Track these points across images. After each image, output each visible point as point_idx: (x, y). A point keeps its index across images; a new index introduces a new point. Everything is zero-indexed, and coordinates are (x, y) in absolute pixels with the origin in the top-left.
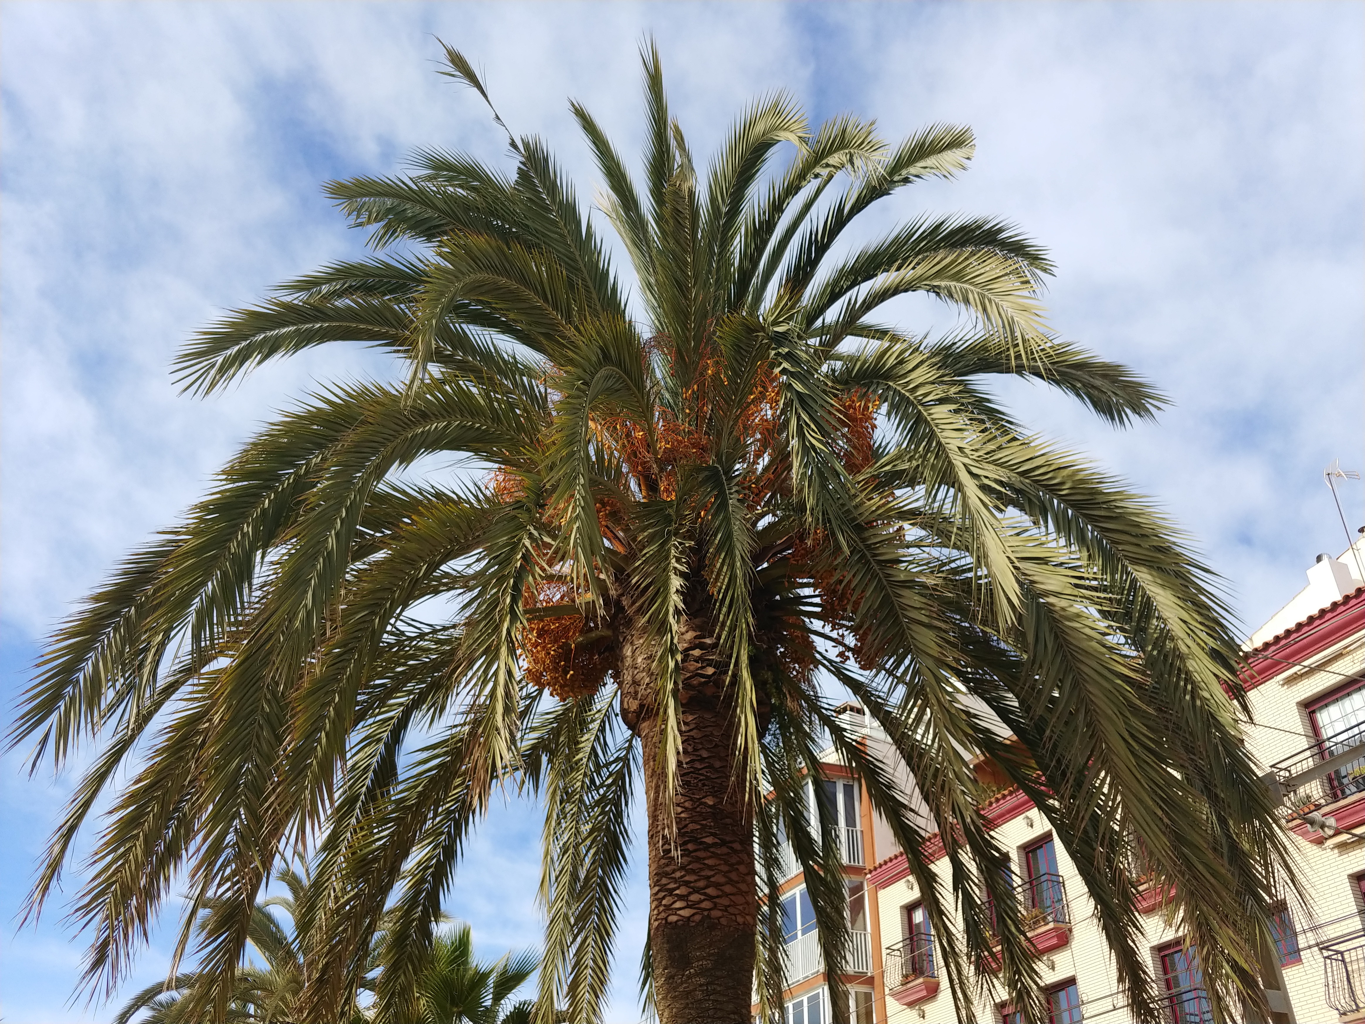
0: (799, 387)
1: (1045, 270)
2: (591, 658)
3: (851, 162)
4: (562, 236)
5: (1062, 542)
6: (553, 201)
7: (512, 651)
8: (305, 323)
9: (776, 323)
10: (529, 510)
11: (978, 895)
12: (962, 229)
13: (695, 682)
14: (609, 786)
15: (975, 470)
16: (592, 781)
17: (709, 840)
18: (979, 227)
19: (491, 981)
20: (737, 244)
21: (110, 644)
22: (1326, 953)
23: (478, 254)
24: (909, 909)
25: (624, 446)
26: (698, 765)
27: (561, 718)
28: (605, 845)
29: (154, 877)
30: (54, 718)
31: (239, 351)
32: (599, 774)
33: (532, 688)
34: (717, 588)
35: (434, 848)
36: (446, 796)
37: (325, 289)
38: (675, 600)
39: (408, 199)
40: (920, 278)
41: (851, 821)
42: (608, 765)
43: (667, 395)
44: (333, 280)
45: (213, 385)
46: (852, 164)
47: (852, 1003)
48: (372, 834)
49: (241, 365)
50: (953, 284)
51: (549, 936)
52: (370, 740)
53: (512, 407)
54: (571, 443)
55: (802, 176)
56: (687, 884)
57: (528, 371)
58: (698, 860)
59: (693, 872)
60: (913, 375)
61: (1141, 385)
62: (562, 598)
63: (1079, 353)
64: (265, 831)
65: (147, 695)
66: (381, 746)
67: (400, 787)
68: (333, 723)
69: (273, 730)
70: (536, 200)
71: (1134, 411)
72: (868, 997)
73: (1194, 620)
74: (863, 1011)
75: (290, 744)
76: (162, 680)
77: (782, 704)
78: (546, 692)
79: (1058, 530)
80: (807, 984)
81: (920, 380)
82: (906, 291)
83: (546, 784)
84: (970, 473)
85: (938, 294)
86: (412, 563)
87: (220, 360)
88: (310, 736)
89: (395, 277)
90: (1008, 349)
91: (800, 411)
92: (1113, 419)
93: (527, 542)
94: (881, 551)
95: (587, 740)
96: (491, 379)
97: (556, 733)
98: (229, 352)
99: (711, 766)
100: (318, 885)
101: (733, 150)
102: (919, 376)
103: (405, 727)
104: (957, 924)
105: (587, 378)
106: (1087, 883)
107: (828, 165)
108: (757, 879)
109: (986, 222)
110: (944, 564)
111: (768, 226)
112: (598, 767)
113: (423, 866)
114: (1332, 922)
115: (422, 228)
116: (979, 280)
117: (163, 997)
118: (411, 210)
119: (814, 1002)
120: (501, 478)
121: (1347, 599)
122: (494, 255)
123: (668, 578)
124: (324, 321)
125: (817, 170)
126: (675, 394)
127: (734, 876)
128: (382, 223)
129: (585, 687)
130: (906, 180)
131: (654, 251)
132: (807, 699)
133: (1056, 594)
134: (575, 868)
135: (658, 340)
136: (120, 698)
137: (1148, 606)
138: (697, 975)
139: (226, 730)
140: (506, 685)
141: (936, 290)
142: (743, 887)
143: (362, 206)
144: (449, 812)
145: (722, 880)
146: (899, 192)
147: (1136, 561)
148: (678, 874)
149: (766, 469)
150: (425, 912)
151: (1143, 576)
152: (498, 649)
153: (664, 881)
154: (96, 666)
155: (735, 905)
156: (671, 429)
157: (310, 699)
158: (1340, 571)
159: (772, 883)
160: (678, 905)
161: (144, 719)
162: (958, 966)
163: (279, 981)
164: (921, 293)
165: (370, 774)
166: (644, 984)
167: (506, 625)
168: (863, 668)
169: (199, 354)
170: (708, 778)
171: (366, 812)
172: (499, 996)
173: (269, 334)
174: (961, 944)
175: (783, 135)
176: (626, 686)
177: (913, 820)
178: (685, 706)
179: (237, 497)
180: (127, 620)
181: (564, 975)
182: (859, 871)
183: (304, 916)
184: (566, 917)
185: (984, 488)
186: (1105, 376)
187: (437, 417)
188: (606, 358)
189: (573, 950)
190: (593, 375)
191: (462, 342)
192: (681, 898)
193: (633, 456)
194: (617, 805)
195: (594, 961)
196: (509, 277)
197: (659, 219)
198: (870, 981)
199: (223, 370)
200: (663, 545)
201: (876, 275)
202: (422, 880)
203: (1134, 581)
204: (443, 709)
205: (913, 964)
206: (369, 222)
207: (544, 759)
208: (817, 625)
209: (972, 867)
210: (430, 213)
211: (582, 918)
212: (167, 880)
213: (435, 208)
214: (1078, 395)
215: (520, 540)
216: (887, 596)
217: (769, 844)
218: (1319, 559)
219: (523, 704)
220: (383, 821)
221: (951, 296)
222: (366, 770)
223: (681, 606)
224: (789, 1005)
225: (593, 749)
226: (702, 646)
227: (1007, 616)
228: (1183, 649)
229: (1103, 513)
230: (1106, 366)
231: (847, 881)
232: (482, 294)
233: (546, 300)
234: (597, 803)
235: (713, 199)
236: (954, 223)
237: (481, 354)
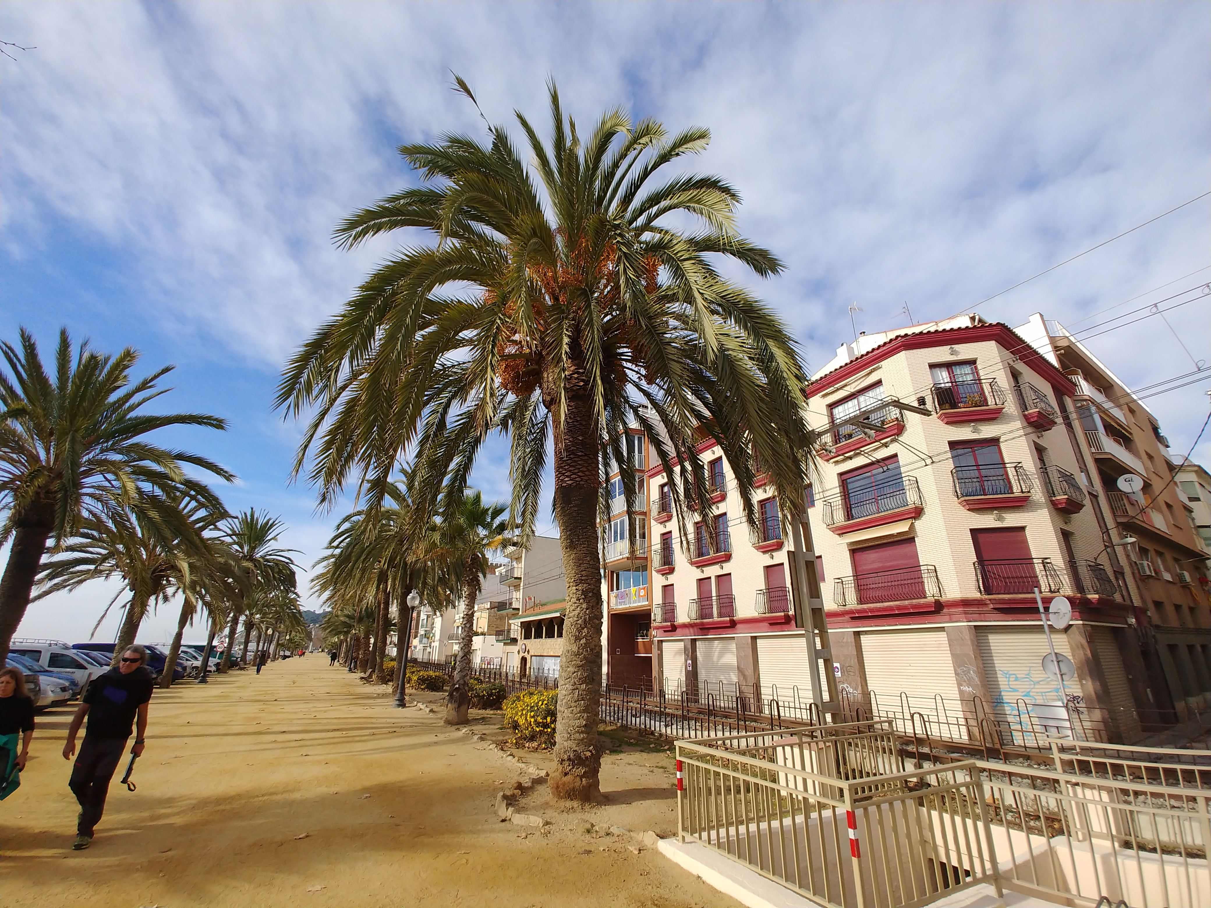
0: (624, 249)
1: (737, 201)
2: (529, 378)
3: (651, 141)
4: (514, 176)
5: (737, 328)
6: (510, 159)
7: (493, 370)
8: (393, 217)
9: (615, 220)
10: (499, 306)
11: (690, 478)
12: (702, 180)
13: (575, 388)
14: (538, 433)
15: (701, 291)
16: (531, 431)
17: (580, 454)
18: (709, 179)
19: (490, 512)
20: (597, 184)
21: (314, 366)
22: (825, 503)
23: (473, 183)
24: (662, 486)
25: (543, 280)
26: (575, 423)
27: (517, 404)
28: (536, 457)
29: (343, 467)
30: (292, 398)
31: (362, 229)
32: (533, 428)
33: (504, 391)
34: (585, 346)
35: (464, 457)
36: (468, 436)
37: (402, 202)
38: (565, 348)
39: (439, 156)
40: (681, 203)
41: (640, 452)
42: (537, 424)
43: (563, 256)
44: (406, 197)
45: (351, 245)
46: (651, 142)
47: (637, 523)
48: (437, 451)
49: (364, 236)
50: (696, 205)
51: (513, 493)
52: (433, 412)
53: (492, 260)
54: (518, 272)
55: (628, 149)
56: (570, 471)
57: (499, 245)
58: (575, 461)
59: (573, 466)
60: (676, 247)
61: (776, 259)
62: (516, 351)
63: (750, 244)
64: (387, 445)
65: (333, 390)
66: (439, 414)
67: (448, 432)
68: (415, 400)
69: (388, 403)
70: (502, 159)
71: (772, 272)
72: (644, 520)
73: (790, 362)
74: (641, 525)
75: (396, 408)
76: (340, 384)
77: (613, 398)
78: (510, 393)
79: (736, 323)
80: (620, 515)
81: (679, 249)
82: (674, 208)
83: (511, 432)
84: (699, 292)
85: (689, 210)
86: (447, 331)
87: (354, 233)
88: (406, 405)
89: (434, 197)
90: (719, 241)
91: (625, 261)
92: (762, 275)
93: (498, 321)
94: (659, 328)
95: (528, 414)
96: (481, 246)
97: (514, 411)
98: (358, 229)
99: (581, 424)
100: (414, 472)
101: (596, 135)
102: (678, 248)
103: (449, 407)
104: (681, 490)
105: (526, 242)
106: (734, 473)
107: (640, 144)
108: (600, 471)
109: (713, 177)
110: (684, 338)
111: (612, 174)
112: (533, 426)
113: (459, 465)
114: (831, 489)
115: (448, 171)
116: (707, 203)
117: (354, 519)
118: (441, 162)
119: (622, 522)
120: (487, 295)
121: (852, 362)
122: (480, 183)
123: (562, 338)
124: (403, 216)
125: (635, 146)
126: (567, 256)
127: (590, 468)
128: (427, 168)
129: (527, 391)
130: (678, 154)
131: (558, 186)
132: (624, 397)
133: (733, 350)
134: (524, 466)
135: (559, 230)
136: (321, 392)
137: (772, 357)
138: (573, 506)
139: (367, 403)
140: (491, 384)
141: (688, 208)
142: (594, 472)
143: (417, 159)
144: (469, 442)
145: (585, 470)
146: (674, 160)
147: (769, 337)
148: (566, 467)
149: (608, 292)
150: (460, 483)
151: (771, 343)
152: (487, 368)
153: (561, 470)
154: (309, 376)
155: (590, 479)
156: (565, 272)
157: (403, 390)
158: (850, 350)
159: (607, 474)
160: (566, 479)
161: (333, 401)
162: (680, 505)
163: (403, 512)
164: (681, 209)
165: (435, 426)
166: (553, 512)
167: (490, 357)
168: (648, 384)
169: (344, 230)
170: (580, 429)
171: (433, 441)
172: (493, 518)
173: (376, 221)
174: (682, 497)
175: (619, 128)
176: (545, 390)
177: (666, 448)
178: (570, 399)
179: (366, 299)
180: (321, 355)
181: (519, 508)
182: (643, 471)
183: (410, 484)
184: (520, 485)
185: (705, 299)
186: (760, 255)
187: (456, 263)
188: (534, 234)
189: (524, 498)
190: (529, 241)
191: (468, 229)
192: (567, 476)
193: (547, 285)
194: (541, 441)
195: (532, 503)
196: (488, 195)
197: (560, 172)
198: (644, 514)
199: (355, 238)
200: (561, 322)
201: (660, 202)
202: (459, 470)
203: (767, 345)
204: (466, 400)
205: (663, 507)
206: (420, 167)
207: (510, 422)
208: (629, 365)
209: (689, 468)
210: (450, 163)
211: (527, 487)
212: (349, 468)
213: (452, 160)
214: (748, 263)
215: (495, 320)
216: (660, 348)
217: (606, 457)
218: (842, 345)
219: (500, 398)
220: (441, 446)
221: (695, 211)
222: (432, 425)
223: (568, 350)
224: (612, 523)
225: (531, 417)
226: (578, 373)
227: (711, 356)
228: (785, 375)
229: (756, 315)
230: (761, 250)
231: (637, 475)
232: (474, 203)
233: (506, 207)
234: (533, 440)
235: (586, 161)
236: (698, 178)
237: (477, 235)
